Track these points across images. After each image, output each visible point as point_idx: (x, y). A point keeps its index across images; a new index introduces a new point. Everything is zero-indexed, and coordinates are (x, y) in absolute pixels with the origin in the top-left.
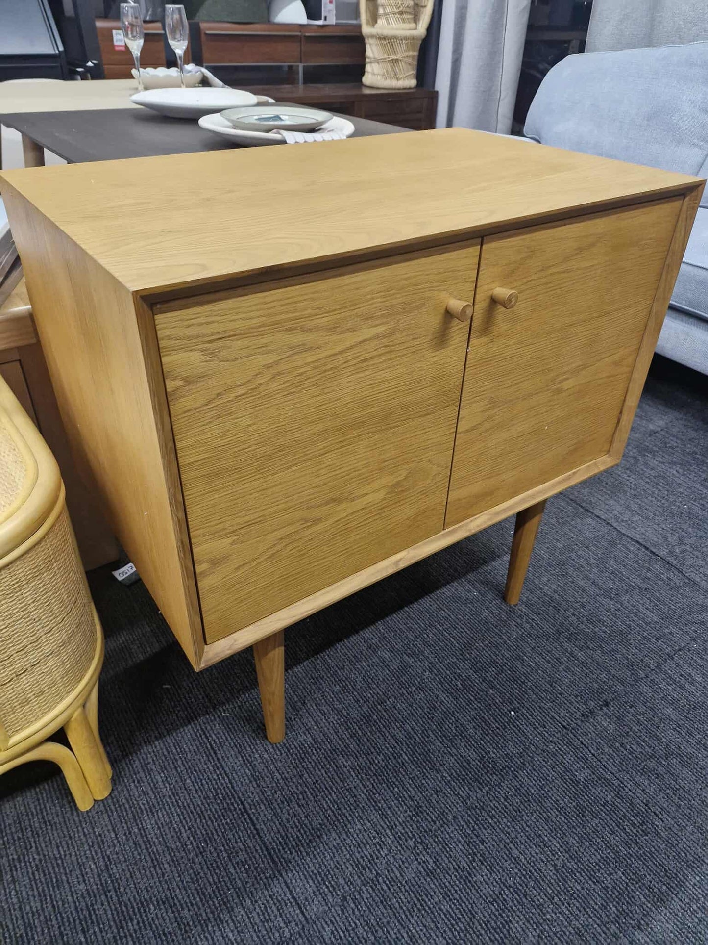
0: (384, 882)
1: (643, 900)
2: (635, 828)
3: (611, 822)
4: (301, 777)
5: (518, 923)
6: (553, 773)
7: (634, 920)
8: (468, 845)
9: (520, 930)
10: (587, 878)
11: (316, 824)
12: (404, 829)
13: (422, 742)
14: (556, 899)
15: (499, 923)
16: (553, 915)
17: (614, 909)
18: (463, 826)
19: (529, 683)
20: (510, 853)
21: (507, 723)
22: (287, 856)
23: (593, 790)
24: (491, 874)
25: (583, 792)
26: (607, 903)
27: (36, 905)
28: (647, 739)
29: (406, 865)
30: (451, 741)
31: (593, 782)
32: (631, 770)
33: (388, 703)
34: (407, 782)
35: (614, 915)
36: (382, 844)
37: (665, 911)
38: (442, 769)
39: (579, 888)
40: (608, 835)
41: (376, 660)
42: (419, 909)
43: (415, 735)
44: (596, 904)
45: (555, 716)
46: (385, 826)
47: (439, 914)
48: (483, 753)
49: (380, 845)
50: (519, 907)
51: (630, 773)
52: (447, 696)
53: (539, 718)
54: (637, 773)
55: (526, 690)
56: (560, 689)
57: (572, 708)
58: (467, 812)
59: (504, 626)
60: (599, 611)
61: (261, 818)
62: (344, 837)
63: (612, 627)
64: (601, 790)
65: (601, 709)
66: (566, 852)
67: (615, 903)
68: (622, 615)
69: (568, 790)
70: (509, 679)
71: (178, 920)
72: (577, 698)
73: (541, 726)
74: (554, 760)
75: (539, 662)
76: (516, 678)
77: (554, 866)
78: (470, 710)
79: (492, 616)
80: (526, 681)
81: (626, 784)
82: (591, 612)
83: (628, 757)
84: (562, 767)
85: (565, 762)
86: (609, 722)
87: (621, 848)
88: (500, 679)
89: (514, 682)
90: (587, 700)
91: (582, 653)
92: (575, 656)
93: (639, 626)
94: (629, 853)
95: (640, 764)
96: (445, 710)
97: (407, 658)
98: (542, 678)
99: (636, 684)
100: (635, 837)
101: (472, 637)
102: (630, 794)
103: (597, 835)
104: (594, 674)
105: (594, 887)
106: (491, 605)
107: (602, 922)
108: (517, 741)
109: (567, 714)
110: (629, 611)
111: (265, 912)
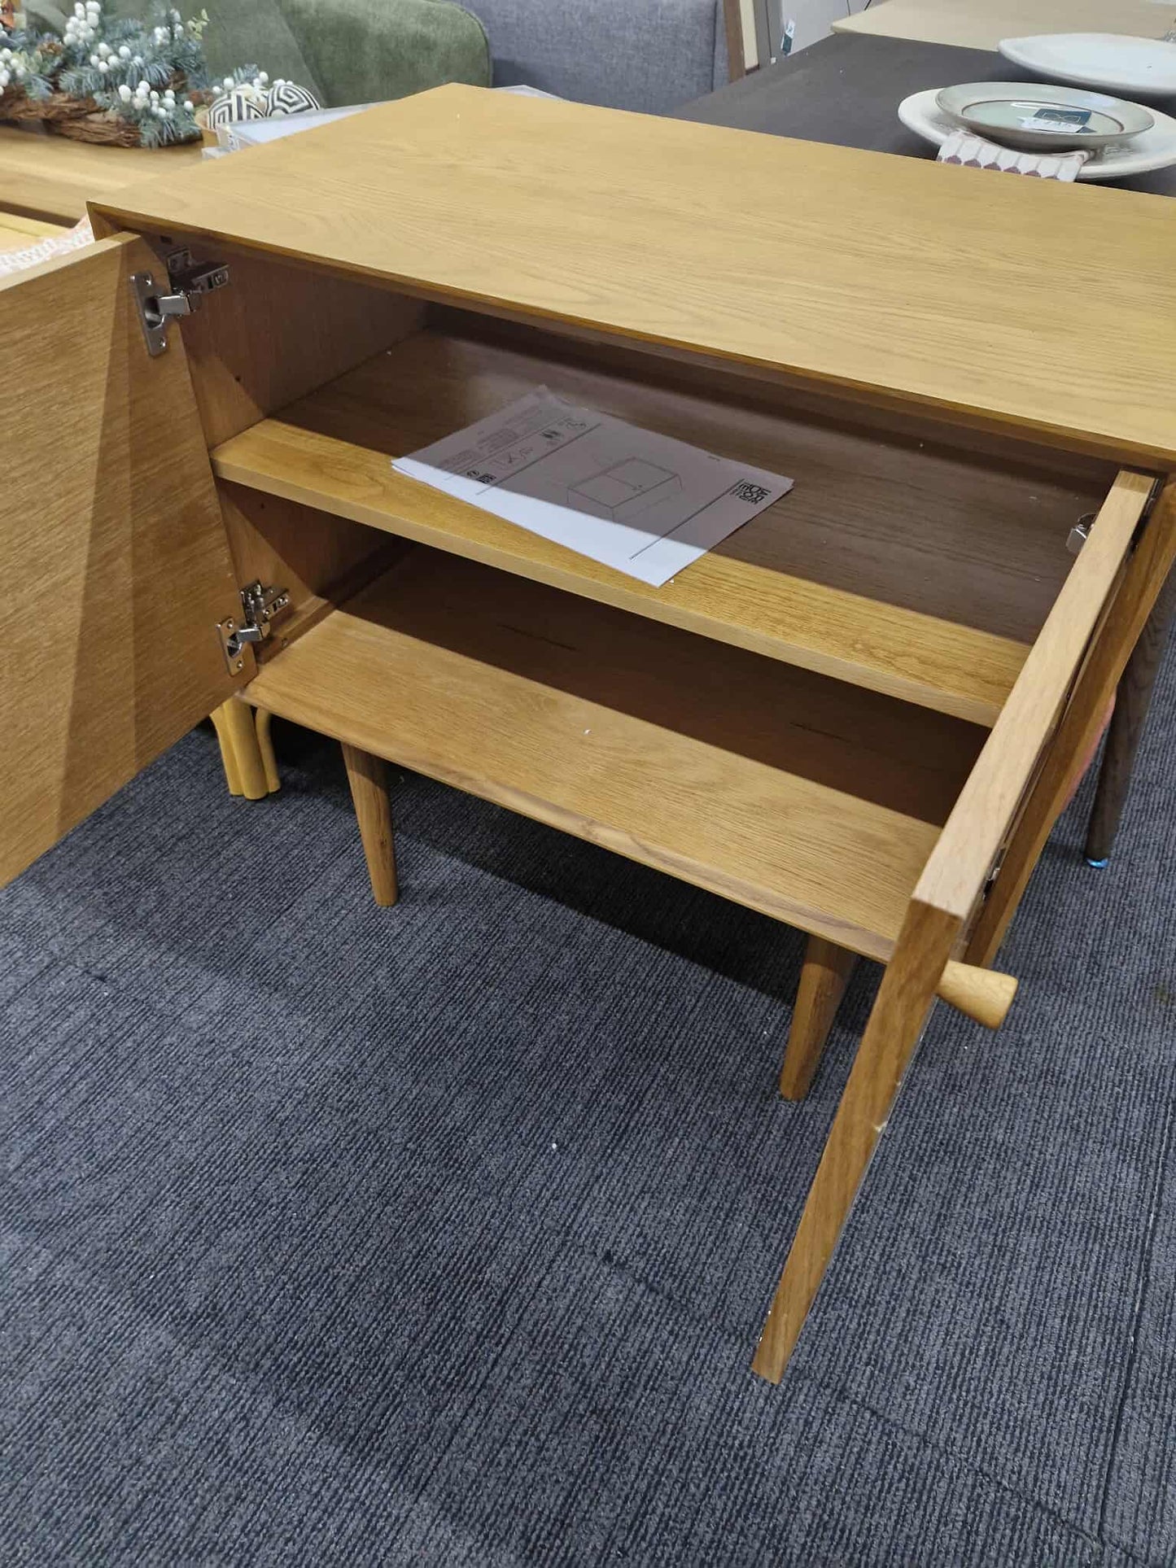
0: (244, 1073)
1: (322, 1401)
2: (434, 1372)
3: (430, 1334)
5: (240, 1236)
6: (478, 1231)
7: (287, 1390)
8: (324, 1150)
9: (231, 1241)
10: (329, 1313)
11: (292, 980)
12: (318, 1070)
13: (450, 1049)
14: (285, 1278)
15: (232, 1214)
16: (262, 1279)
17: (295, 1359)
18: (347, 1135)
19: (627, 1158)
20: (331, 1204)
21: (535, 1145)
22: (244, 972)
23: (475, 1297)
24: (294, 1187)
25: (466, 1283)
26: (301, 1348)
28: (617, 1372)
29: (272, 1088)
30: (468, 1082)
31: (490, 1293)
32: (540, 1353)
33: (492, 989)
34: (384, 1051)
35: (286, 1361)
36: (288, 1053)
37: (314, 1436)
38: (421, 1084)
39: (311, 1305)
40: (406, 1333)
41: (552, 950)
42: (222, 1119)
43: (456, 1037)
44: (295, 1333)
45: (584, 1210)
46: (313, 1049)
47: (223, 1144)
48: (470, 1127)
50: (260, 1233)
51: (534, 1351)
52: (540, 1056)
53: (566, 1187)
54: (538, 1363)
55: (610, 1155)
56: (642, 1207)
57: (614, 1234)
58: (369, 1134)
59: (725, 1093)
60: (873, 1241)
61: (279, 930)
62: (284, 1013)
63: (847, 1271)
64: (479, 1309)
65: (639, 1281)
66: (358, 1277)
67: (304, 1359)
68: (894, 1285)
69: (459, 1259)
70: (620, 1126)
71: (149, 914)
72: (638, 1237)
73: (553, 1194)
74: (503, 1227)
75: (682, 1163)
76: (625, 1137)
77: (331, 1266)
78: (534, 1090)
79: (733, 1069)
80: (630, 1152)
81: (509, 1347)
82: (859, 1226)
83: (563, 1343)
84: (495, 1240)
85: (507, 1243)
86: (617, 1300)
87: (392, 1355)
88: (609, 1114)
89: (615, 1134)
90: (645, 1253)
91: (747, 1229)
92: (732, 1219)
93: (887, 1323)
94: (388, 1369)
95: (560, 1366)
96: (516, 1059)
97: (578, 985)
98: (649, 1176)
99: (730, 1335)
100: (419, 1375)
101: (669, 1054)
102: (493, 1356)
103: (400, 1315)
104: (708, 1256)
105: (319, 1325)
106: (756, 1062)
107: (271, 1345)
108: (511, 1167)
109: (596, 1228)
110: (914, 1297)
111: (177, 979)
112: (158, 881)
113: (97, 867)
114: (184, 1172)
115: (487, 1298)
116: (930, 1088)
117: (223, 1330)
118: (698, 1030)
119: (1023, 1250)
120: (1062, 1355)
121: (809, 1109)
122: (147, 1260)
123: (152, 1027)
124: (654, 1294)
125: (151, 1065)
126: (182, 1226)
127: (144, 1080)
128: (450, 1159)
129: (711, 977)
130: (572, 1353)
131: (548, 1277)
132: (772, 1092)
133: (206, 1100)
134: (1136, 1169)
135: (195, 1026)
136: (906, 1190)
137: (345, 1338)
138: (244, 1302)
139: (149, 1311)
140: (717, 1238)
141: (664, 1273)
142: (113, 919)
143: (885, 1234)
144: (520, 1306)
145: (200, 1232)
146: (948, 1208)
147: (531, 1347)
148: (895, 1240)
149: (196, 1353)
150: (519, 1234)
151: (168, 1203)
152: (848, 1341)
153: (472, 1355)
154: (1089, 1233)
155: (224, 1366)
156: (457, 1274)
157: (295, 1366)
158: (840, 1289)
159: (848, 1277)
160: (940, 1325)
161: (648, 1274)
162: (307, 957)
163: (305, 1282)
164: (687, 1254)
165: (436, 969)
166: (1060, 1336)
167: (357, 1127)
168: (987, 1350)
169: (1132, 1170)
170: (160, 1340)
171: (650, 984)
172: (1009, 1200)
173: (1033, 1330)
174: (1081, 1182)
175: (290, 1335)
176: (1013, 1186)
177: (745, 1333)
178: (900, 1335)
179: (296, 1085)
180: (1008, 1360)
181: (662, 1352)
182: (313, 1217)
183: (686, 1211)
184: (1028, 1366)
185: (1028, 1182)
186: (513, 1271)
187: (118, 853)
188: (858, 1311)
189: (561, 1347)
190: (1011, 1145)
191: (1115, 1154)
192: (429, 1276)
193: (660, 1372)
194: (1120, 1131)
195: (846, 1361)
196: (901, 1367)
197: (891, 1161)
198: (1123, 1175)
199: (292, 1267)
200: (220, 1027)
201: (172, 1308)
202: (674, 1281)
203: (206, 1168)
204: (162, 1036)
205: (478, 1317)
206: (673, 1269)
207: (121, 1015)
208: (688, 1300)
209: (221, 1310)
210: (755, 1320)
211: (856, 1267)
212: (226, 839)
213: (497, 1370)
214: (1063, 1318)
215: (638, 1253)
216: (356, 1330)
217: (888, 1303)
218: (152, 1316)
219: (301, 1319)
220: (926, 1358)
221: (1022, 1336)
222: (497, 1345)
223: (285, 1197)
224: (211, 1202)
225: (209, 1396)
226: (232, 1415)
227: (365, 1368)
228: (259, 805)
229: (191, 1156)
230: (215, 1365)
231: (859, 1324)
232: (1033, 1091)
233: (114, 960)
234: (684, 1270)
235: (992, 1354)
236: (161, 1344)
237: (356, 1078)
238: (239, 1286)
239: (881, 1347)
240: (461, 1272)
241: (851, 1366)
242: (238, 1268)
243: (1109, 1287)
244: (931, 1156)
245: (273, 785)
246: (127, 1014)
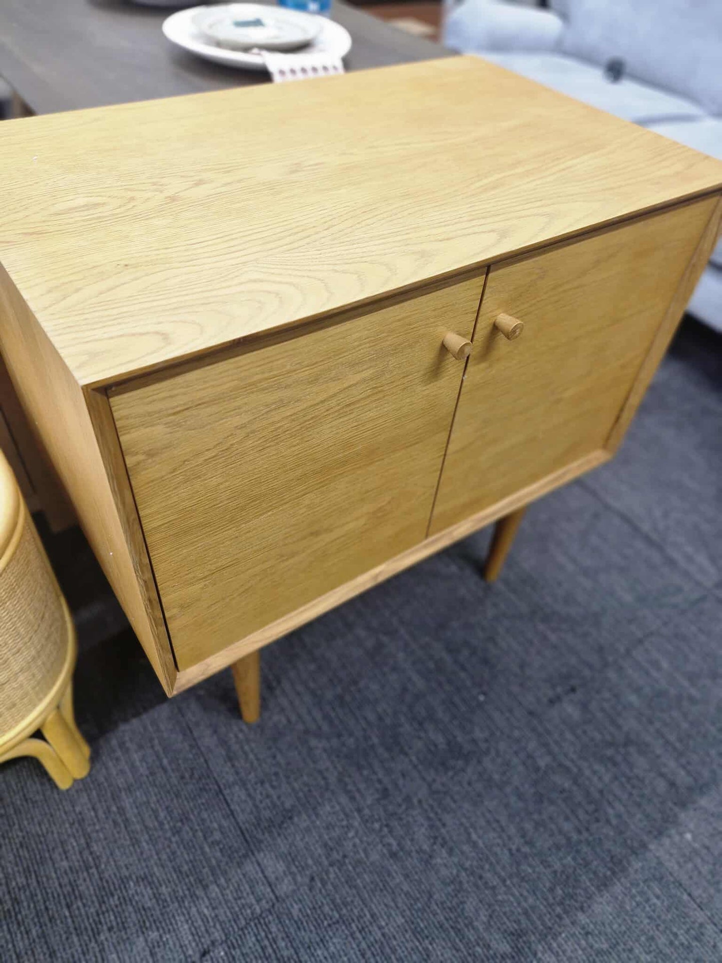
7: (577, 902)
11: (288, 805)
22: (260, 836)
27: (21, 880)
37: (607, 894)
42: (381, 890)
45: (523, 701)
46: (353, 809)
48: (451, 737)
49: (347, 827)
52: (420, 679)
61: (236, 799)
62: (314, 817)
71: (157, 896)
73: (508, 712)
107: (549, 904)
111: (238, 890)
112: (124, 881)
113: (72, 931)
114: (411, 929)
117: (530, 932)
123: (277, 921)
125: (311, 931)
126: (451, 942)
127: (322, 940)
133: (361, 896)
138: (516, 913)
142: (143, 929)
144: (564, 755)
145: (460, 930)
149: (540, 955)
150: (525, 739)
151: (430, 947)
155: (553, 938)
162: (272, 787)
187: (69, 906)
200: (303, 868)
203: (414, 912)
204: (289, 915)
207: (251, 945)
209: (516, 931)
212: (114, 809)
224: (441, 916)
225: (569, 953)
226: (583, 942)
228: (95, 772)
229: (400, 920)
230: (551, 944)
233: (190, 938)
246: (254, 939)
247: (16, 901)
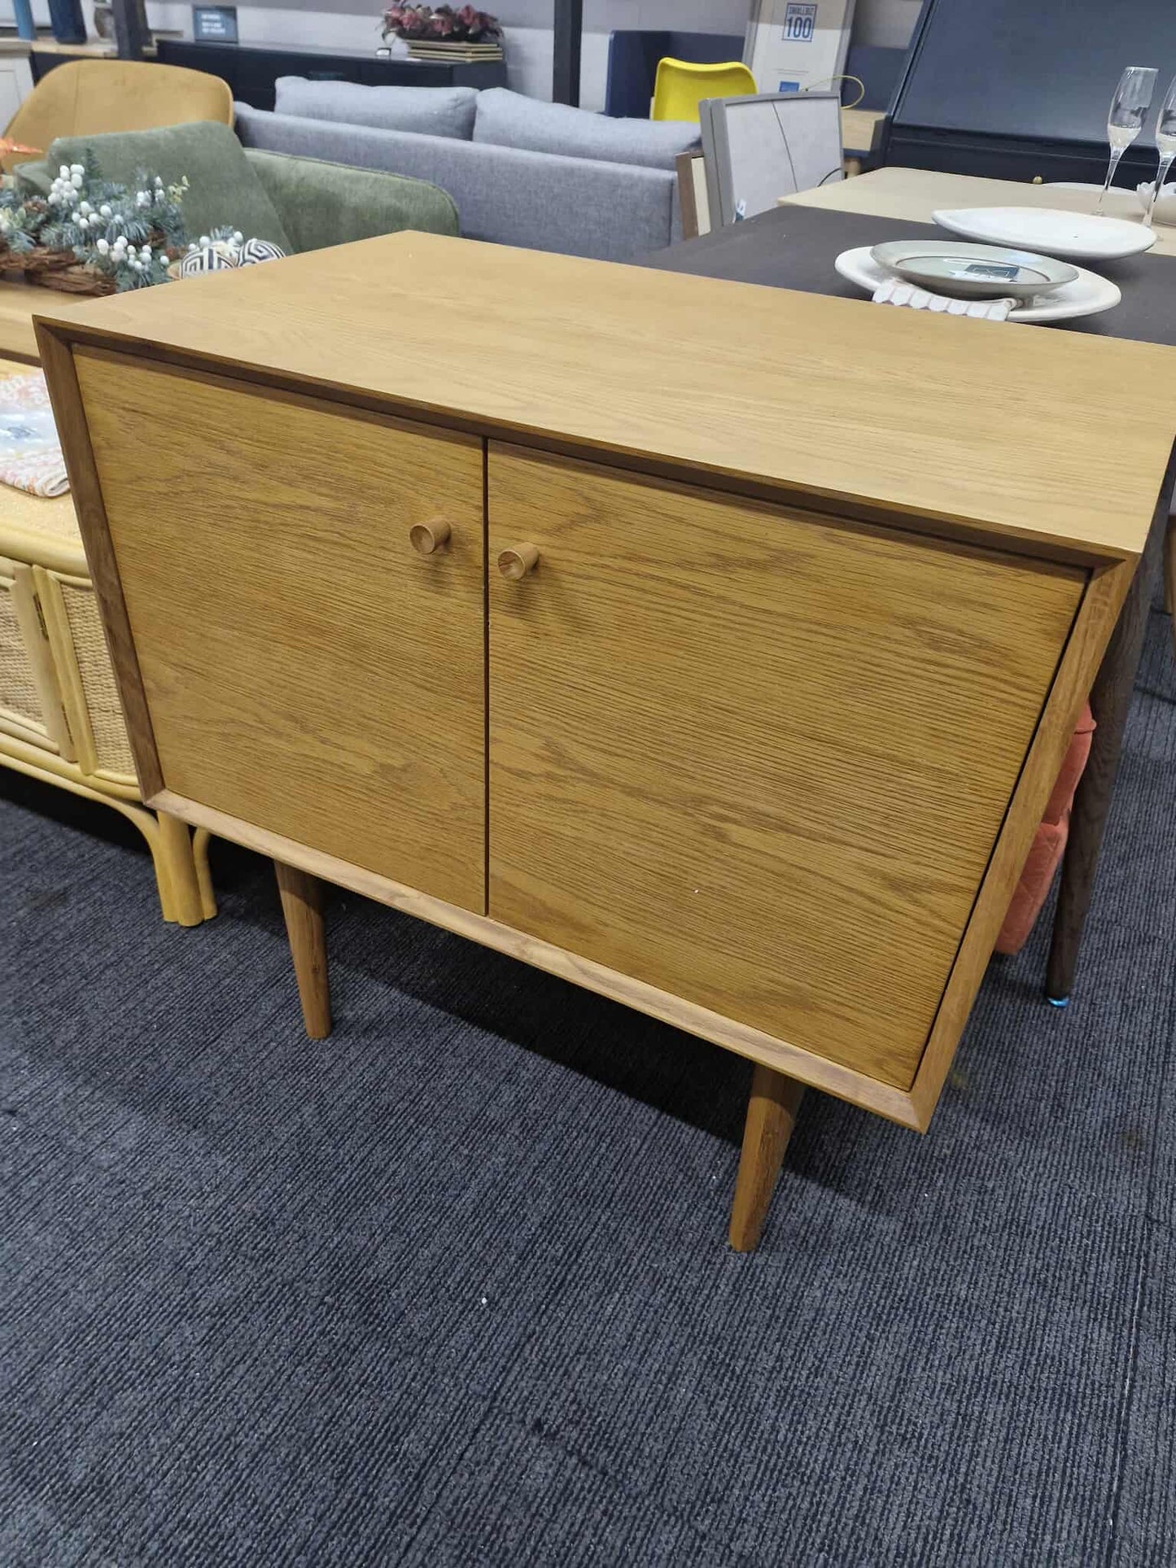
0: (154, 1217)
2: (340, 1557)
3: (338, 1513)
4: (272, 1077)
5: (135, 1399)
6: (397, 1395)
8: (234, 1303)
9: (126, 1403)
10: (227, 1487)
11: (213, 1117)
12: (233, 1214)
13: (377, 1193)
14: (181, 1446)
15: (130, 1373)
16: (156, 1447)
17: (186, 1541)
18: (260, 1287)
19: (562, 1315)
20: (238, 1363)
21: (464, 1299)
22: (162, 1108)
23: (390, 1470)
24: (199, 1344)
25: (381, 1454)
26: (194, 1528)
28: (543, 1558)
29: (183, 1233)
30: (394, 1229)
31: (407, 1466)
32: (459, 1536)
33: (425, 1128)
34: (306, 1195)
35: (175, 1544)
36: (203, 1196)
38: (343, 1231)
39: (208, 1478)
40: (312, 1511)
41: (491, 1087)
42: (127, 1267)
43: (384, 1180)
44: (188, 1511)
45: (514, 1373)
46: (230, 1191)
47: (126, 1294)
48: (393, 1280)
49: (203, 1194)
50: (158, 1395)
51: (452, 1533)
52: (473, 1201)
53: (495, 1347)
54: (456, 1547)
55: (544, 1312)
56: (577, 1369)
57: (546, 1399)
58: (284, 1286)
59: (670, 1243)
60: (827, 1408)
61: (202, 1063)
62: (203, 1151)
63: (799, 1442)
64: (394, 1484)
65: (571, 1454)
66: (262, 1447)
67: (196, 1542)
68: (850, 1459)
69: (374, 1427)
70: (555, 1280)
71: (68, 1045)
72: (572, 1403)
73: (481, 1355)
74: (425, 1391)
75: (621, 1321)
76: (562, 1291)
77: (234, 1433)
78: (464, 1239)
79: (680, 1217)
80: (566, 1308)
81: (425, 1529)
82: (812, 1391)
83: (484, 1525)
84: (415, 1406)
85: (427, 1410)
86: (546, 1474)
87: (294, 1537)
88: (546, 1266)
89: (551, 1288)
90: (578, 1422)
91: (690, 1395)
92: (675, 1384)
93: (841, 1501)
94: (289, 1553)
95: (480, 1551)
96: (447, 1205)
97: (517, 1124)
98: (586, 1335)
99: (669, 1516)
100: (322, 1561)
101: (611, 1201)
102: (406, 1539)
103: (306, 1490)
104: (648, 1426)
105: (215, 1502)
106: (704, 1209)
107: (160, 1525)
108: (435, 1323)
109: (526, 1393)
110: (871, 1472)
111: (92, 1114)
112: (80, 1011)
113: (18, 995)
114: (80, 1325)
115: (403, 1472)
116: (888, 1239)
117: (109, 1506)
118: (642, 1174)
119: (989, 1418)
120: (1035, 1541)
121: (760, 1260)
122: (31, 1425)
123: (61, 1165)
124: (587, 1468)
125: (55, 1207)
126: (73, 1386)
127: (47, 1223)
128: (370, 1315)
129: (659, 1117)
130: (494, 1536)
131: (472, 1449)
132: (722, 1242)
133: (111, 1246)
134: (1109, 1329)
135: (106, 1165)
136: (862, 1352)
137: (244, 1516)
138: (133, 1475)
139: (27, 1485)
140: (658, 1405)
141: (599, 1444)
142: (29, 1050)
143: (841, 1402)
144: (439, 1481)
145: (92, 1394)
146: (908, 1373)
147: (449, 1530)
148: (851, 1407)
149: (75, 1533)
150: (442, 1400)
151: (60, 1360)
152: (799, 1524)
153: (383, 1538)
154: (1060, 1401)
155: (106, 1549)
156: (372, 1444)
157: (185, 1550)
158: (792, 1463)
159: (800, 1450)
160: (901, 1505)
161: (582, 1446)
162: (231, 1092)
163: (204, 1451)
164: (625, 1424)
165: (366, 1106)
166: (1031, 1518)
167: (272, 1277)
168: (952, 1534)
169: (1104, 1330)
170: (37, 1518)
171: (593, 1124)
172: (974, 1363)
173: (1002, 1511)
174: (1050, 1343)
175: (182, 1513)
176: (978, 1347)
177: (686, 1514)
178: (857, 1516)
179: (209, 1231)
180: (975, 1546)
181: (594, 1535)
182: (218, 1377)
183: (625, 1374)
184: (997, 1553)
185: (994, 1343)
186: (432, 1442)
187: (42, 981)
188: (811, 1488)
189: (482, 1529)
190: (974, 1302)
191: (1085, 1313)
192: (341, 1446)
193: (591, 1558)
194: (1089, 1287)
195: (797, 1546)
196: (858, 1555)
197: (847, 1319)
198: (1095, 1336)
199: (191, 1434)
200: (133, 1167)
201: (53, 1481)
202: (609, 1454)
203: (105, 1322)
204: (70, 1175)
205: (392, 1493)
206: (609, 1440)
207: (28, 1152)
208: (624, 1475)
209: (108, 1483)
210: (697, 1498)
211: (809, 1438)
212: (156, 967)
213: (410, 1555)
214: (1034, 1497)
215: (571, 1421)
216: (256, 1508)
217: (844, 1479)
218: (31, 1490)
219: (196, 1494)
220: (885, 1545)
221: (990, 1519)
222: (411, 1526)
223: (189, 1356)
224: (107, 1359)
227: (263, 1552)
228: (193, 932)
229: (89, 1308)
230: (95, 1548)
231: (811, 1503)
232: (997, 1243)
233: (27, 1093)
234: (621, 1440)
235: (958, 1539)
236: (37, 1523)
237: (274, 1224)
238: (130, 1456)
239: (835, 1530)
240: (376, 1442)
241: (803, 1553)
242: (130, 1435)
243: (1084, 1463)
244: (889, 1314)
245: (209, 910)
246: (35, 1151)
247: (38, 942)
